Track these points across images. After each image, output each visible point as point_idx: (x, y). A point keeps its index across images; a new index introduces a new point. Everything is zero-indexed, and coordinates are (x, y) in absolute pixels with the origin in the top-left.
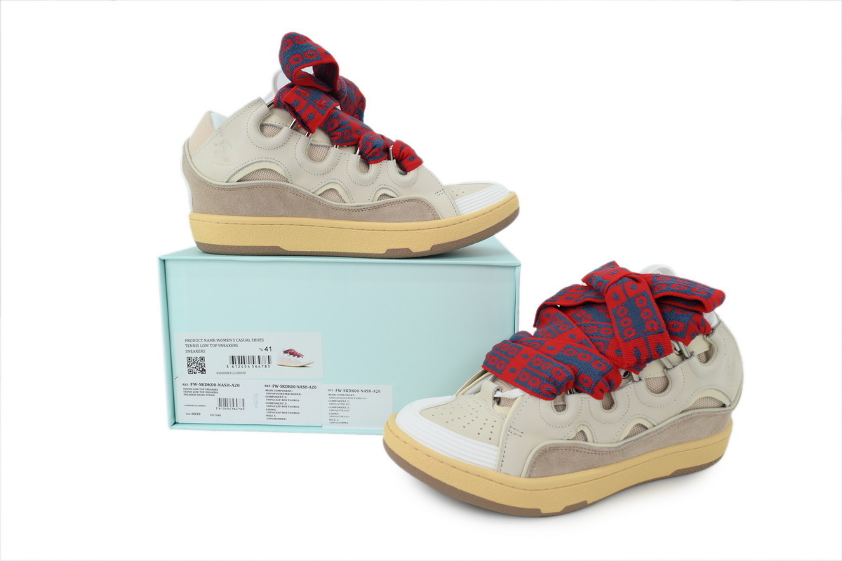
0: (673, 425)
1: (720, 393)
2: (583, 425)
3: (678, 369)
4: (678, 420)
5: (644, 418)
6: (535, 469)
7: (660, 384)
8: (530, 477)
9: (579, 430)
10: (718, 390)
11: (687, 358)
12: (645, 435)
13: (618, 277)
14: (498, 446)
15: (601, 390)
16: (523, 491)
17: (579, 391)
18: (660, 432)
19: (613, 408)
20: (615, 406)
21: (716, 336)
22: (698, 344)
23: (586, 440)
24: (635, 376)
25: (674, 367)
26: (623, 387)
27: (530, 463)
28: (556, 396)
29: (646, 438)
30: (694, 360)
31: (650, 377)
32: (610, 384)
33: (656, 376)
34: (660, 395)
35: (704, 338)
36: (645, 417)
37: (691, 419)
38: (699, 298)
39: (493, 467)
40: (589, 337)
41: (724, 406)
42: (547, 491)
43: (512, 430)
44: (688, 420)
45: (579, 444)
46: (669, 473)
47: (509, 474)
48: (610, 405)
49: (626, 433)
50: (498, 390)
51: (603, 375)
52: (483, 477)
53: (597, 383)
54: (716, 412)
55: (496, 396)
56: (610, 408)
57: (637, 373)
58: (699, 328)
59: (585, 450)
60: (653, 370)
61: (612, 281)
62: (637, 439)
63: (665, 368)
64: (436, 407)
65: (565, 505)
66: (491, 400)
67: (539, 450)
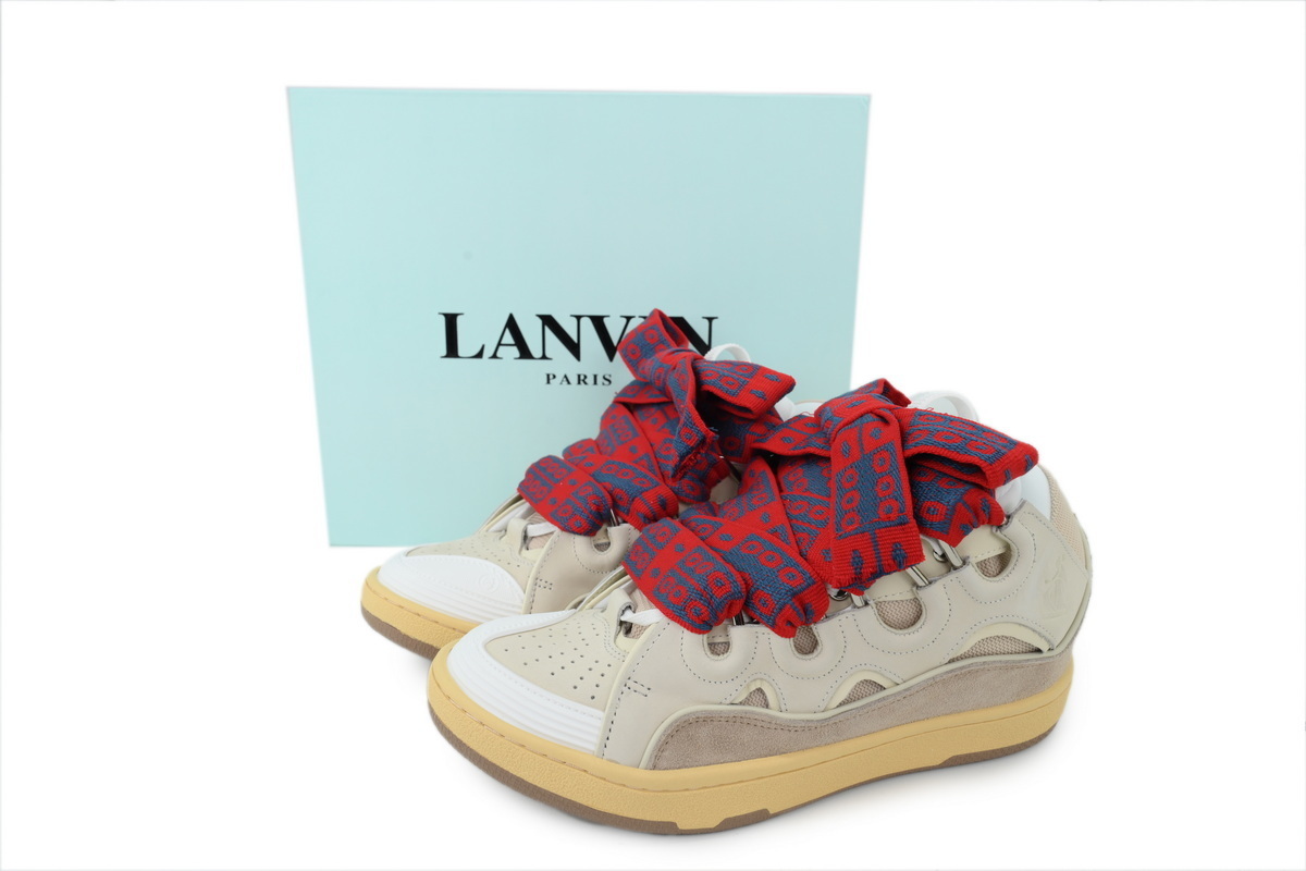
0: (933, 683)
1: (1027, 630)
2: (762, 679)
3: (937, 588)
4: (941, 675)
5: (875, 672)
6: (666, 754)
7: (908, 612)
8: (654, 768)
9: (753, 688)
10: (1020, 624)
11: (955, 568)
12: (879, 700)
13: (858, 413)
14: (604, 710)
15: (789, 622)
16: (640, 793)
17: (752, 621)
18: (908, 694)
19: (816, 653)
20: (819, 648)
21: (1014, 529)
22: (981, 543)
23: (767, 706)
24: (857, 599)
25: (930, 583)
26: (833, 615)
27: (657, 745)
28: (711, 627)
29: (879, 705)
30: (970, 573)
31: (887, 599)
32: (805, 611)
33: (898, 597)
34: (906, 631)
35: (992, 533)
36: (878, 669)
37: (970, 673)
38: (976, 461)
39: (593, 748)
40: (790, 520)
41: (1039, 651)
42: (687, 793)
43: (630, 683)
44: (965, 674)
45: (753, 713)
46: (939, 762)
47: (617, 763)
48: (810, 647)
49: (843, 695)
50: (630, 607)
51: (794, 595)
52: (571, 766)
53: (781, 609)
54: (1020, 661)
55: (623, 619)
56: (811, 652)
57: (859, 593)
58: (977, 515)
59: (763, 724)
60: (891, 588)
61: (846, 420)
62: (863, 707)
63: (915, 584)
64: (519, 634)
65: (725, 817)
66: (614, 626)
67: (676, 721)
